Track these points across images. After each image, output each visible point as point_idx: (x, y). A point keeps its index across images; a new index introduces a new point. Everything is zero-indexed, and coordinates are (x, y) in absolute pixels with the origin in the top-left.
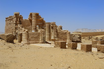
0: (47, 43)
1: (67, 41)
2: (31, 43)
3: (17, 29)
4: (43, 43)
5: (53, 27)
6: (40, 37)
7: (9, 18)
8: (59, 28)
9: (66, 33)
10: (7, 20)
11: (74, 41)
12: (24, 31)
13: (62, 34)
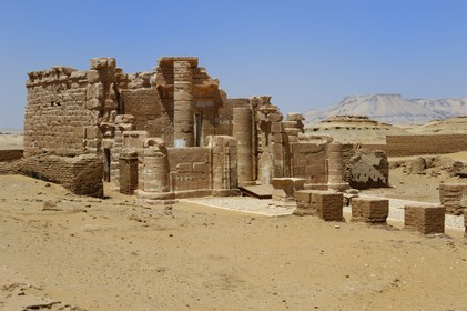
0: (246, 193)
1: (329, 184)
2: (180, 196)
3: (109, 133)
4: (227, 194)
5: (270, 122)
6: (216, 170)
7: (47, 75)
8: (290, 126)
9: (323, 148)
10: (39, 84)
11: (357, 180)
12: (151, 143)
13: (307, 154)
